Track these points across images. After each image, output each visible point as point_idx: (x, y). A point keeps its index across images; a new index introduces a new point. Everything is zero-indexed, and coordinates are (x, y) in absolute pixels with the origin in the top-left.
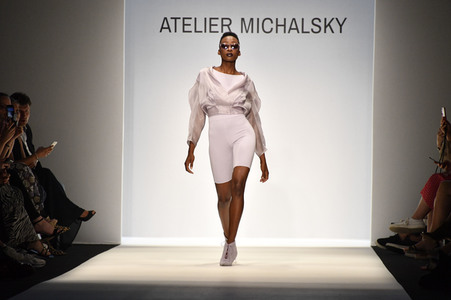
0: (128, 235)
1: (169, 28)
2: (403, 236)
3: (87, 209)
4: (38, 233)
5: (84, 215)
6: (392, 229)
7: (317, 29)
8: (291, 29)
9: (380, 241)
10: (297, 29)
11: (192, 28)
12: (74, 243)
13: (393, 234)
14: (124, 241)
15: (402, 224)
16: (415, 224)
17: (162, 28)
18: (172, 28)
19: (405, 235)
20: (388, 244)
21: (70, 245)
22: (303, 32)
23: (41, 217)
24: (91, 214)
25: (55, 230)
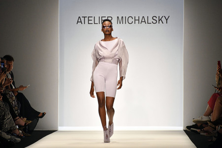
0: (61, 125)
1: (81, 22)
2: (199, 125)
3: (42, 112)
4: (16, 125)
5: (40, 115)
6: (194, 121)
7: (155, 22)
8: (142, 22)
9: (187, 127)
10: (145, 22)
11: (92, 22)
12: (35, 130)
13: (194, 124)
14: (60, 128)
15: (199, 119)
16: (205, 119)
17: (78, 22)
18: (83, 22)
19: (200, 124)
20: (192, 129)
21: (33, 131)
22: (148, 23)
23: (18, 117)
24: (44, 114)
25: (25, 124)
